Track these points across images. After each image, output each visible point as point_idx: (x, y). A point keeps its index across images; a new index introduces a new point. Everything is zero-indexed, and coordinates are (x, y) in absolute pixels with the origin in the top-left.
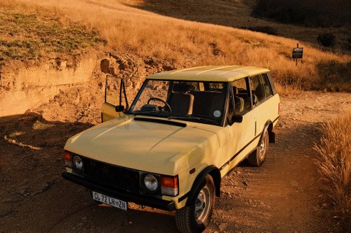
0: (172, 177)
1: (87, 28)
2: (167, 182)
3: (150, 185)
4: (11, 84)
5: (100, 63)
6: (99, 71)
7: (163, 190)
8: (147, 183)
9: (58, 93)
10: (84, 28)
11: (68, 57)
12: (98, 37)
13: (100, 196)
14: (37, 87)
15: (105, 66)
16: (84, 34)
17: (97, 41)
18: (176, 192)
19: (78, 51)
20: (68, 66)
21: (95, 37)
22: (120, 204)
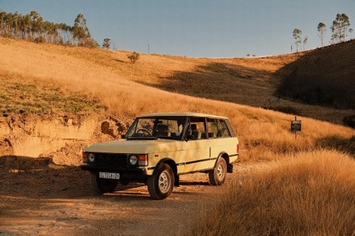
0: (144, 155)
1: (88, 97)
2: (141, 158)
3: (133, 162)
4: (32, 130)
5: (101, 125)
6: (100, 132)
7: (140, 164)
8: (131, 161)
9: (64, 145)
10: (86, 97)
11: (74, 116)
12: (99, 104)
13: (104, 174)
14: (48, 137)
15: (105, 128)
16: (86, 102)
17: (98, 107)
18: (146, 164)
19: (82, 113)
20: (73, 124)
21: (96, 104)
22: (116, 176)
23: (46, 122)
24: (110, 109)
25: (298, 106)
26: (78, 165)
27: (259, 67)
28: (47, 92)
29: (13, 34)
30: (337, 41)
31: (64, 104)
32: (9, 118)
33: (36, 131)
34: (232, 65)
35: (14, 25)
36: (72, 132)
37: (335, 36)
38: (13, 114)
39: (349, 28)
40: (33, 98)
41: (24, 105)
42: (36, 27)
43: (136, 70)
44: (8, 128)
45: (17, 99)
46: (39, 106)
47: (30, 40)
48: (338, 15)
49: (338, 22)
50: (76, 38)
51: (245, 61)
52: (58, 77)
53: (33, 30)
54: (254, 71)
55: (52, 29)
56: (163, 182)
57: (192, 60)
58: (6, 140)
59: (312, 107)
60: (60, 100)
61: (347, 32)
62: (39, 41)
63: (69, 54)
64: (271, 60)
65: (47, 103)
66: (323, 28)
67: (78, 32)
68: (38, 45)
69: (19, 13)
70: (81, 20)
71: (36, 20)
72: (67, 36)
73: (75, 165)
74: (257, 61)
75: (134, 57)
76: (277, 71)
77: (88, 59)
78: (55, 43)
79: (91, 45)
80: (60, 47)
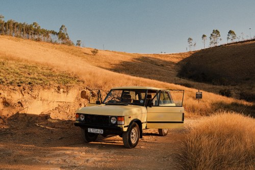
0: (122, 117)
1: (71, 74)
2: (119, 119)
3: (113, 121)
4: (37, 96)
5: (80, 93)
6: (80, 97)
7: (118, 123)
8: (112, 121)
9: (57, 106)
10: (69, 74)
11: (64, 87)
13: (91, 129)
15: (83, 95)
16: (70, 78)
17: (78, 81)
18: (123, 123)
19: (69, 85)
20: (64, 92)
21: (77, 80)
22: (100, 131)
23: (46, 90)
24: (86, 83)
25: (191, 83)
26: (67, 120)
27: (168, 59)
28: (45, 71)
29: (22, 36)
30: (213, 45)
31: (56, 78)
32: (21, 87)
33: (39, 96)
34: (152, 58)
35: (23, 30)
36: (63, 97)
37: (212, 42)
38: (24, 85)
39: (220, 38)
40: (36, 74)
41: (31, 78)
42: (36, 32)
43: (96, 59)
44: (21, 94)
45: (26, 75)
46: (41, 80)
47: (32, 39)
48: (214, 31)
49: (214, 34)
50: (60, 40)
51: (160, 56)
52: (50, 62)
53: (34, 34)
54: (165, 61)
55: (46, 33)
56: (133, 136)
57: (129, 54)
58: (19, 103)
59: (200, 83)
60: (54, 76)
61: (219, 41)
62: (38, 40)
63: (56, 49)
64: (175, 56)
65: (46, 78)
66: (205, 38)
67: (62, 36)
68: (37, 43)
69: (26, 24)
70: (63, 29)
71: (36, 28)
72: (55, 38)
73: (65, 119)
74: (167, 56)
75: (95, 52)
76: (179, 62)
77: (68, 52)
78: (48, 42)
79: (69, 44)
80: (51, 45)
